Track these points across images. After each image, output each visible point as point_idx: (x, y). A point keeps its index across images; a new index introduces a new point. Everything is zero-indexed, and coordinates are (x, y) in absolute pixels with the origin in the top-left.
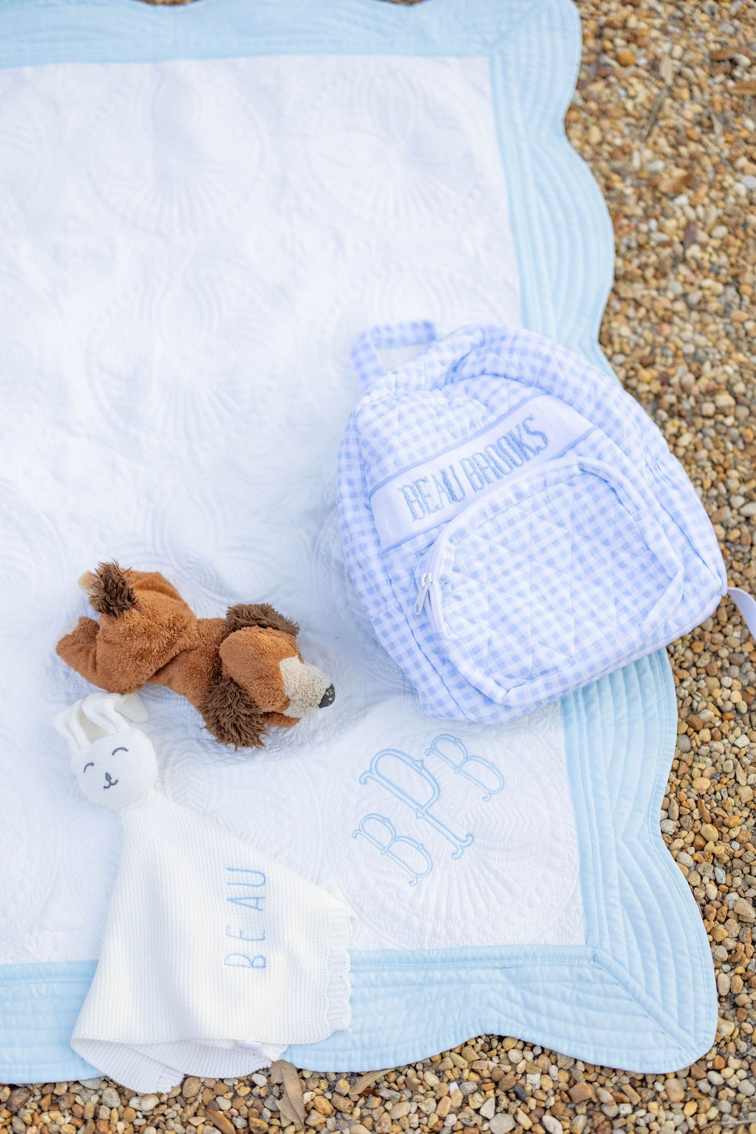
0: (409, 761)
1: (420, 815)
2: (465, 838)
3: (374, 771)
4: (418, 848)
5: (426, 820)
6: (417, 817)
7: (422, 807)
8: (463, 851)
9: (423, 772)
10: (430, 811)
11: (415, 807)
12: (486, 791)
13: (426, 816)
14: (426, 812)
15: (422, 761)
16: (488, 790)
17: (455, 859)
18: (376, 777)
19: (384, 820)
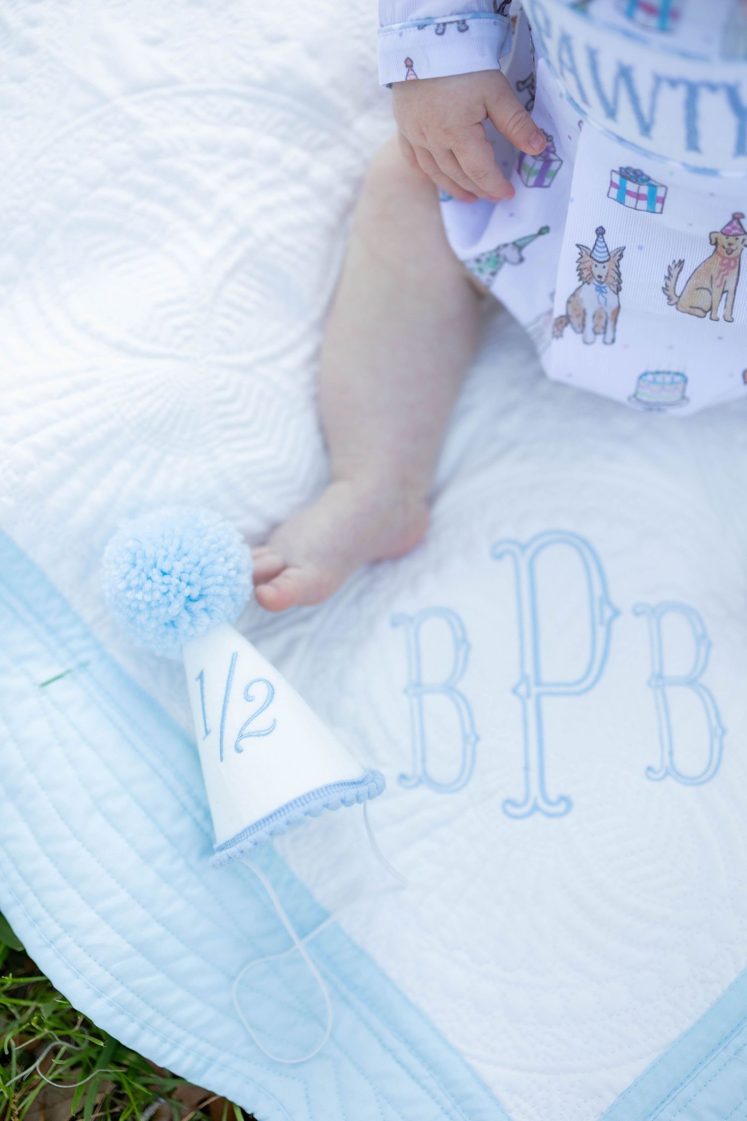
0: (598, 591)
1: (522, 690)
2: (553, 797)
3: (529, 552)
4: (465, 738)
5: (525, 708)
6: (515, 691)
7: (538, 683)
8: (529, 814)
9: (601, 631)
10: (546, 702)
11: (529, 670)
12: (667, 761)
13: (531, 703)
14: (538, 697)
15: (617, 613)
16: (672, 763)
17: (505, 812)
18: (523, 563)
19: (462, 643)
